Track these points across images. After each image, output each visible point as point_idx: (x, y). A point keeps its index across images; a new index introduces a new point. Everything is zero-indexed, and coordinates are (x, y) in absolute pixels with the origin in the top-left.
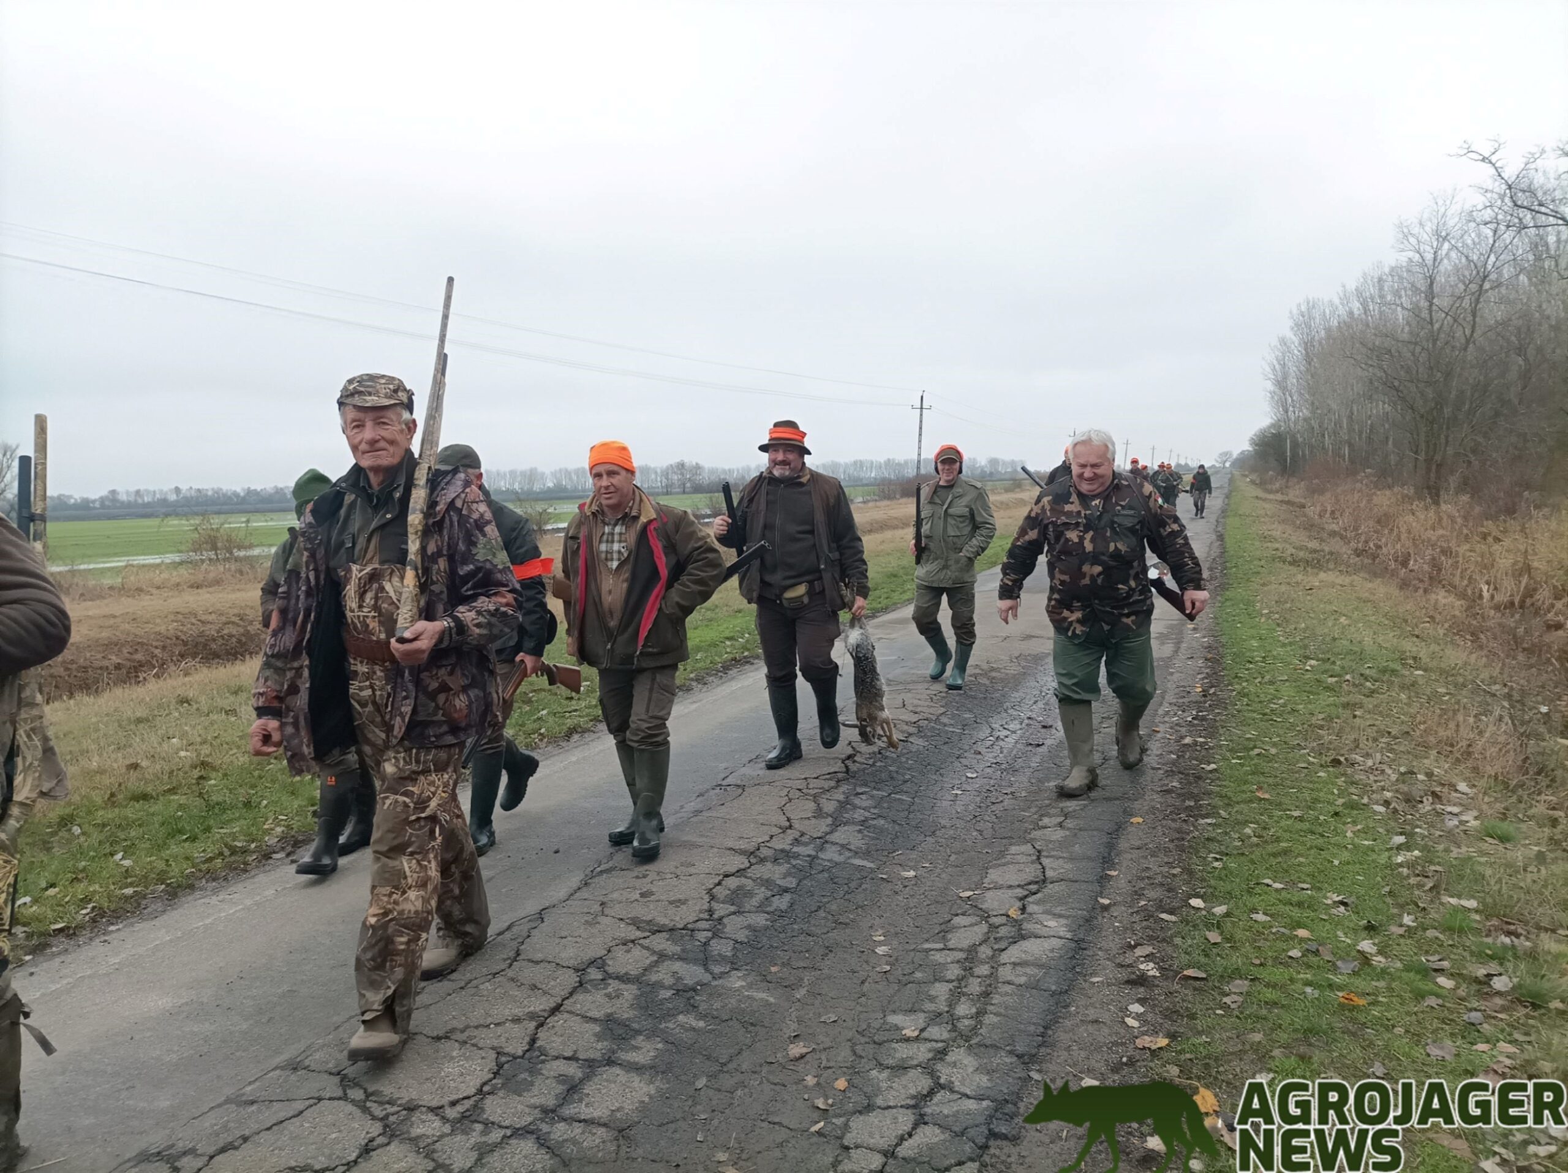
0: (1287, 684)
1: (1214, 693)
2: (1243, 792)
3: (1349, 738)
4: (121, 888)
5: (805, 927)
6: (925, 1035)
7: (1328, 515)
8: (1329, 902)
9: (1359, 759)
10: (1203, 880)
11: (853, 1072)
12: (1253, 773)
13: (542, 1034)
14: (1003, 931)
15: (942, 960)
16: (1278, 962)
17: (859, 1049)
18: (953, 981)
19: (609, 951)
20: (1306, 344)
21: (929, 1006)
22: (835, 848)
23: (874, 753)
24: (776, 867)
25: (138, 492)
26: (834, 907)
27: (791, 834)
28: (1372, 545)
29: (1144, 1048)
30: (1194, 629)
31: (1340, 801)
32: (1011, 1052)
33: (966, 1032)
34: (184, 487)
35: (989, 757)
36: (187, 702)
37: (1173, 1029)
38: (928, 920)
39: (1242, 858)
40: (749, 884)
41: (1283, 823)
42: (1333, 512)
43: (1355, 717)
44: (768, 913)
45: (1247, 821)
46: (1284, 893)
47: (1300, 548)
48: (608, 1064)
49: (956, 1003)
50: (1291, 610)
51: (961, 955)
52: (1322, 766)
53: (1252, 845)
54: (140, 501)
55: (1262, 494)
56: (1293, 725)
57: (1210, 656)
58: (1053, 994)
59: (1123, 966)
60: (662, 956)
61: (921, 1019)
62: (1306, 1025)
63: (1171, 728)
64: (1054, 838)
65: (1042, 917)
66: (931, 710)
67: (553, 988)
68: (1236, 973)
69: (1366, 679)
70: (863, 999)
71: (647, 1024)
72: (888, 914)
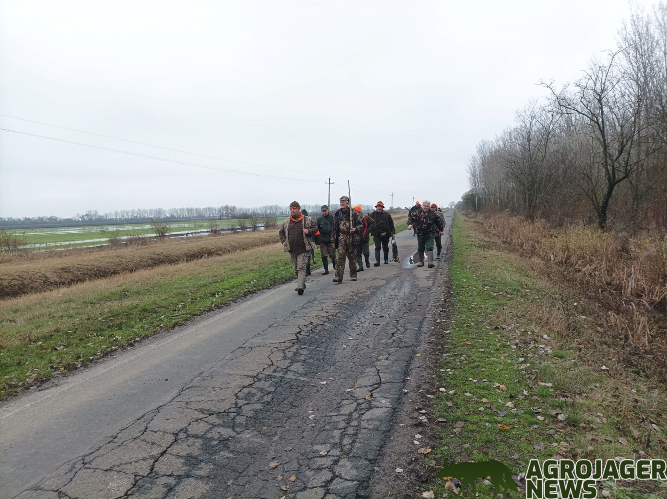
0: (477, 296)
1: (449, 301)
2: (461, 342)
3: (501, 318)
5: (278, 409)
6: (330, 454)
7: (492, 227)
8: (495, 386)
9: (506, 326)
10: (445, 380)
11: (298, 472)
12: (465, 334)
13: (157, 465)
14: (363, 406)
15: (337, 420)
16: (475, 413)
17: (301, 462)
18: (342, 429)
19: (189, 424)
20: (482, 158)
21: (331, 441)
22: (292, 373)
23: (309, 330)
24: (266, 383)
26: (291, 399)
27: (273, 368)
28: (509, 239)
29: (421, 453)
30: (441, 274)
31: (499, 344)
32: (366, 459)
33: (347, 451)
35: (358, 330)
37: (433, 444)
38: (331, 403)
39: (461, 370)
40: (253, 390)
42: (494, 226)
43: (504, 309)
44: (262, 403)
45: (462, 354)
46: (477, 384)
47: (482, 241)
48: (187, 477)
49: (343, 439)
50: (478, 266)
51: (346, 417)
52: (491, 330)
53: (464, 364)
55: (467, 219)
56: (480, 313)
57: (447, 285)
58: (384, 432)
59: (413, 418)
60: (214, 425)
61: (328, 447)
62: (486, 439)
63: (432, 316)
64: (385, 364)
65: (379, 399)
66: (334, 311)
67: (163, 443)
68: (458, 419)
69: (508, 294)
70: (303, 439)
71: (205, 457)
72: (314, 401)
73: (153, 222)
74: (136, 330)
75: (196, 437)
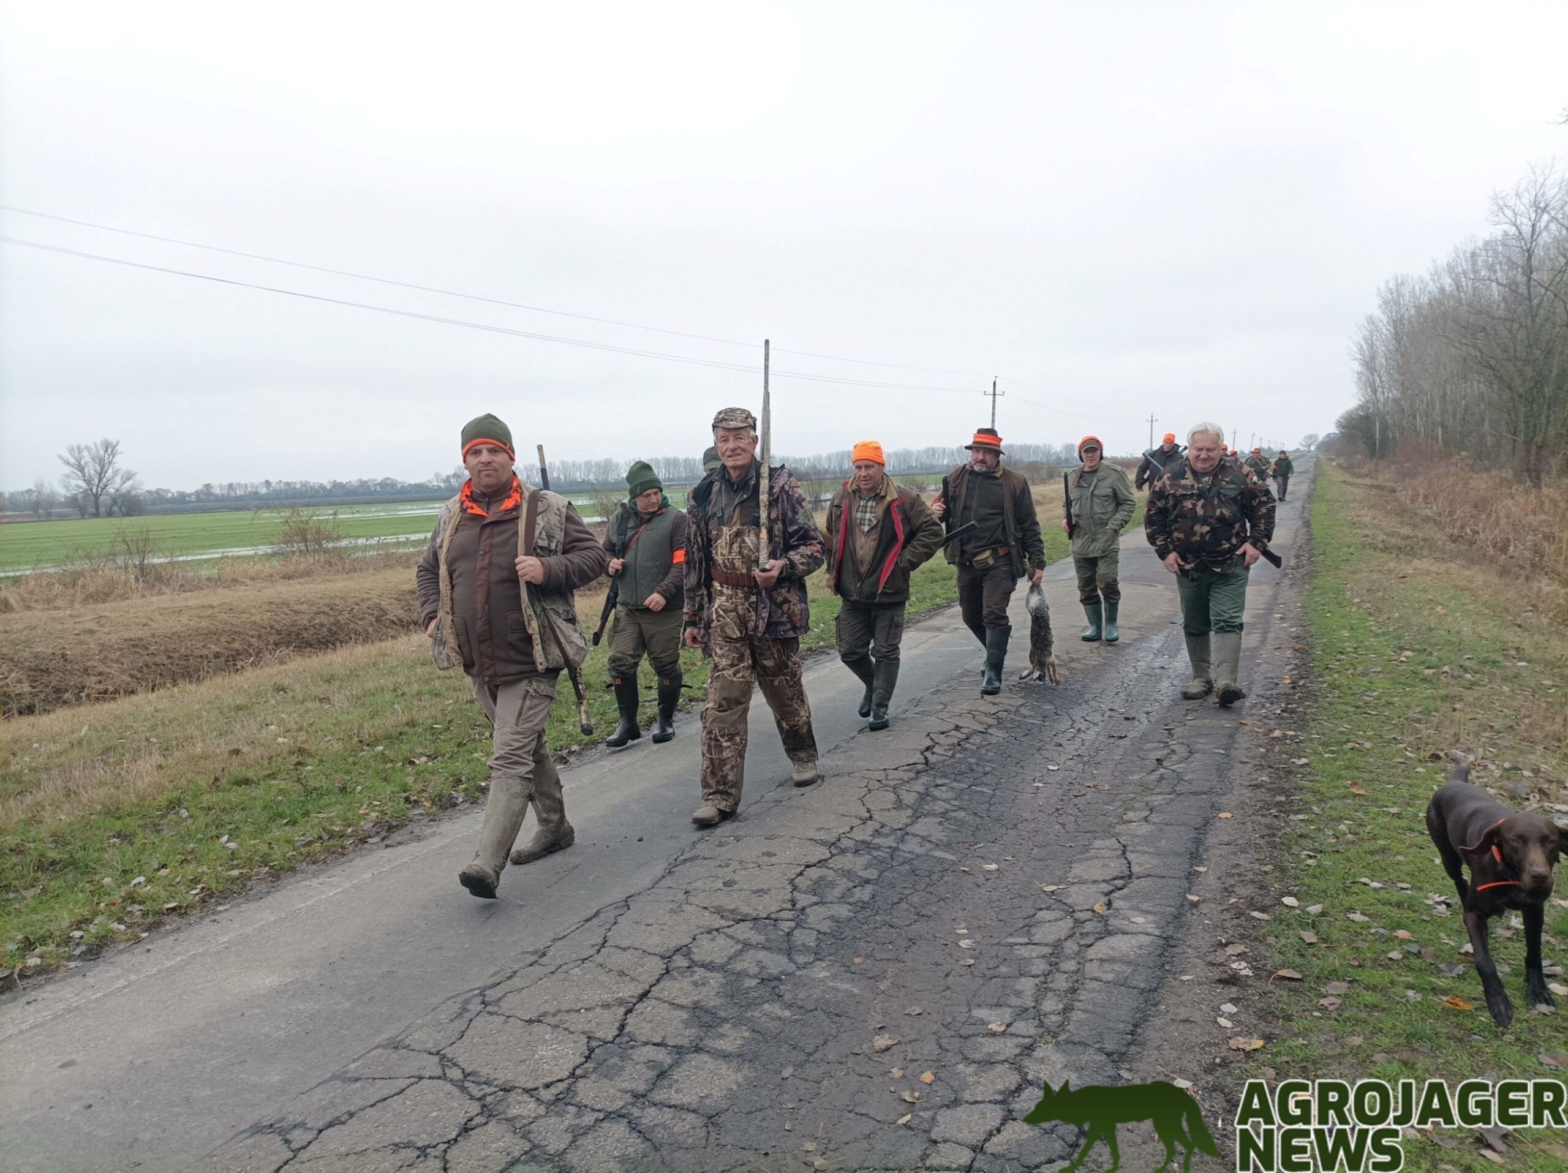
0: (1381, 676)
1: (1304, 685)
3: (1448, 733)
4: (227, 870)
5: (887, 919)
7: (1420, 500)
8: (1430, 902)
9: (1460, 754)
10: (1296, 878)
11: (939, 1065)
12: (1348, 768)
13: (631, 1019)
14: (1089, 927)
15: (1026, 955)
16: (1377, 963)
17: (944, 1042)
18: (1038, 976)
19: (694, 939)
20: (1395, 322)
21: (1015, 1001)
22: (916, 840)
23: (953, 744)
24: (857, 859)
25: (230, 486)
26: (915, 899)
27: (871, 826)
28: (1468, 531)
29: (1238, 1049)
30: (1282, 619)
32: (1100, 1050)
33: (1053, 1028)
34: (274, 480)
35: (1071, 749)
36: (283, 690)
37: (1268, 1031)
38: (1011, 914)
39: (1338, 856)
40: (830, 874)
41: (1380, 820)
42: (1426, 497)
43: (1454, 710)
44: (850, 904)
45: (1341, 818)
46: (1382, 893)
47: (1392, 535)
48: (695, 1051)
49: (1043, 999)
50: (1383, 598)
51: (1047, 950)
52: (1420, 761)
53: (1348, 843)
54: (233, 494)
55: (1349, 479)
56: (1388, 718)
57: (1298, 646)
58: (1142, 992)
59: (1214, 965)
60: (747, 945)
61: (1007, 1014)
62: (1409, 1029)
63: (1260, 721)
64: (1139, 832)
65: (1128, 913)
66: (1011, 702)
67: (641, 974)
68: (1333, 975)
69: (1466, 671)
70: (948, 992)
71: (733, 1012)
72: (971, 908)
73: (595, 491)
74: (571, 728)
75: (709, 967)
